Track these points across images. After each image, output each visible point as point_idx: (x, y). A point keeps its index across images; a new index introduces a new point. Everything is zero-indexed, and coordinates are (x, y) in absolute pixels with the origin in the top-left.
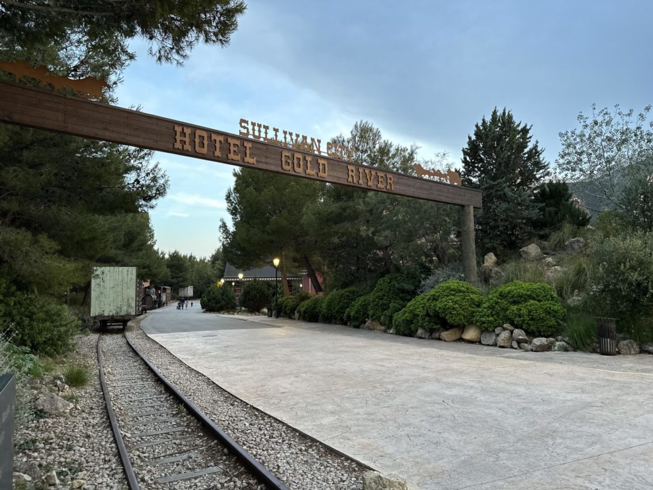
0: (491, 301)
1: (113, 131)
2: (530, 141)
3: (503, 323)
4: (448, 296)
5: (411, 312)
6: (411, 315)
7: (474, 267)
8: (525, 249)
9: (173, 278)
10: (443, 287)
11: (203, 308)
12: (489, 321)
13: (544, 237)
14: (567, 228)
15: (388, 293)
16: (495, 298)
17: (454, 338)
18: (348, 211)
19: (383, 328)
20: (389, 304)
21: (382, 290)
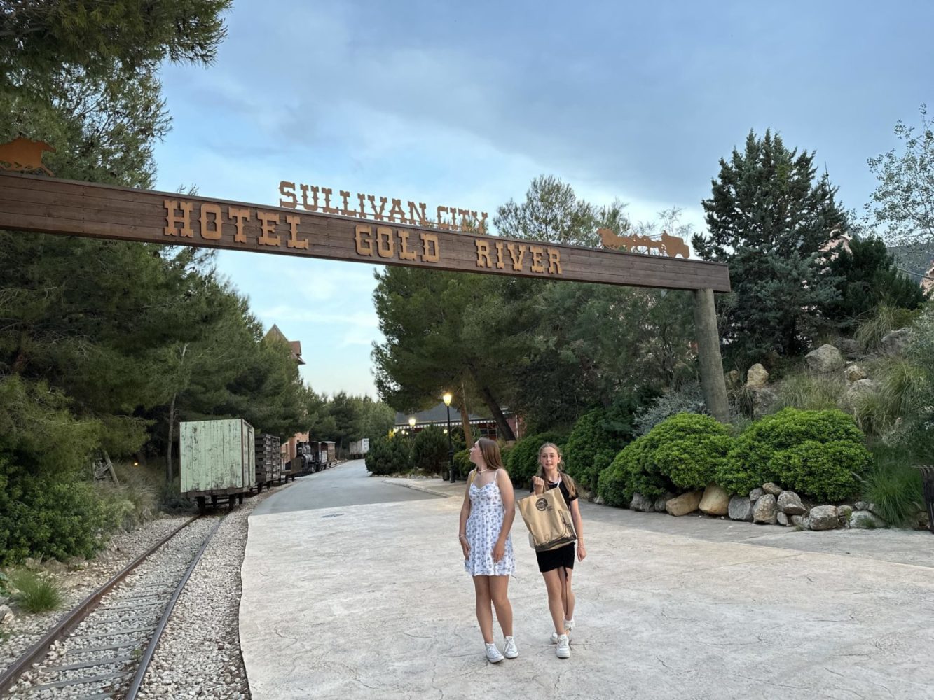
0: (744, 445)
1: (60, 217)
2: (813, 177)
3: (763, 482)
4: (672, 440)
5: (621, 468)
6: (621, 473)
7: (720, 389)
8: (812, 354)
9: (340, 429)
10: (666, 425)
11: (369, 469)
12: (738, 479)
13: (847, 332)
14: (885, 313)
15: (592, 438)
16: (749, 441)
17: (687, 510)
18: (525, 315)
19: (588, 494)
20: (593, 456)
21: (582, 434)
